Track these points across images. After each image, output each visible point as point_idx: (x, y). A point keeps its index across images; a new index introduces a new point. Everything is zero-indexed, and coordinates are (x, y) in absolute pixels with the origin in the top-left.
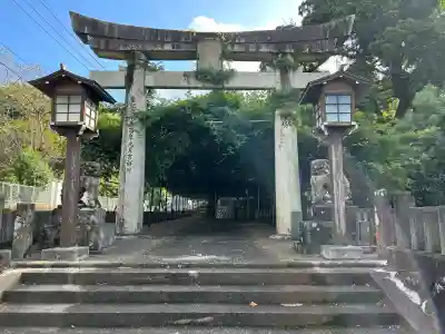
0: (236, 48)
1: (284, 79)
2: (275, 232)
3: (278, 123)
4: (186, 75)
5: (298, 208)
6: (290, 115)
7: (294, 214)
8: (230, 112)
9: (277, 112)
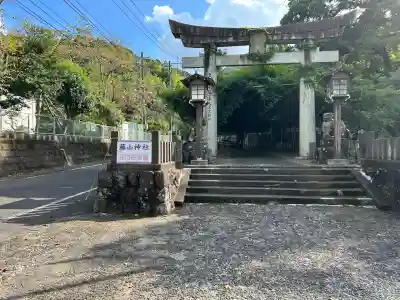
0: (275, 38)
1: (307, 57)
2: (299, 155)
3: (302, 87)
4: (242, 57)
5: (313, 140)
6: (310, 81)
7: (311, 144)
8: (270, 79)
9: (302, 79)
